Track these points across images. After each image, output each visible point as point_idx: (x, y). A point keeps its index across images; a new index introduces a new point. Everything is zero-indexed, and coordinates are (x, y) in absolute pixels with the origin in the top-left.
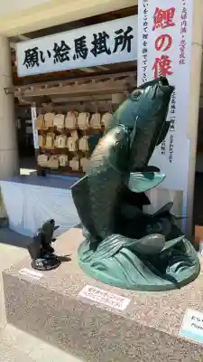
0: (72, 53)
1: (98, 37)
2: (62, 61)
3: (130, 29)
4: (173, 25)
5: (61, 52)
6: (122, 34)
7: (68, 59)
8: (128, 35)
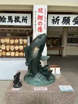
0: (7, 20)
1: (16, 17)
2: (3, 22)
3: (26, 17)
4: (42, 20)
5: (3, 19)
6: (24, 18)
7: (6, 22)
8: (26, 19)
